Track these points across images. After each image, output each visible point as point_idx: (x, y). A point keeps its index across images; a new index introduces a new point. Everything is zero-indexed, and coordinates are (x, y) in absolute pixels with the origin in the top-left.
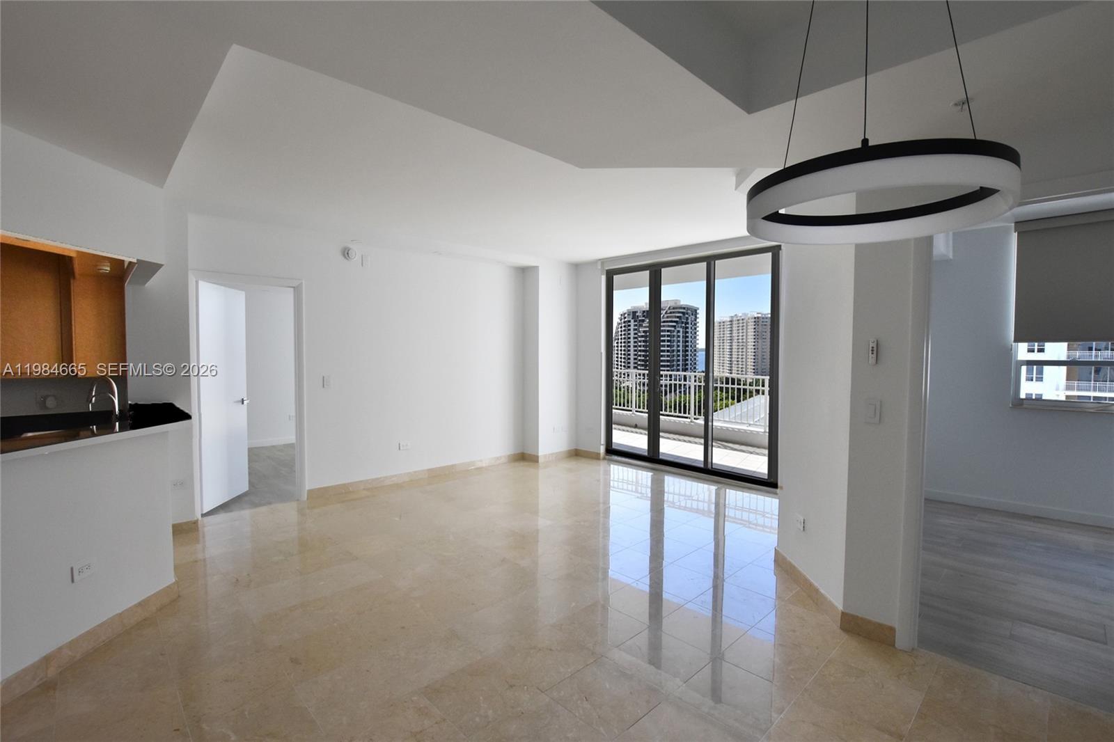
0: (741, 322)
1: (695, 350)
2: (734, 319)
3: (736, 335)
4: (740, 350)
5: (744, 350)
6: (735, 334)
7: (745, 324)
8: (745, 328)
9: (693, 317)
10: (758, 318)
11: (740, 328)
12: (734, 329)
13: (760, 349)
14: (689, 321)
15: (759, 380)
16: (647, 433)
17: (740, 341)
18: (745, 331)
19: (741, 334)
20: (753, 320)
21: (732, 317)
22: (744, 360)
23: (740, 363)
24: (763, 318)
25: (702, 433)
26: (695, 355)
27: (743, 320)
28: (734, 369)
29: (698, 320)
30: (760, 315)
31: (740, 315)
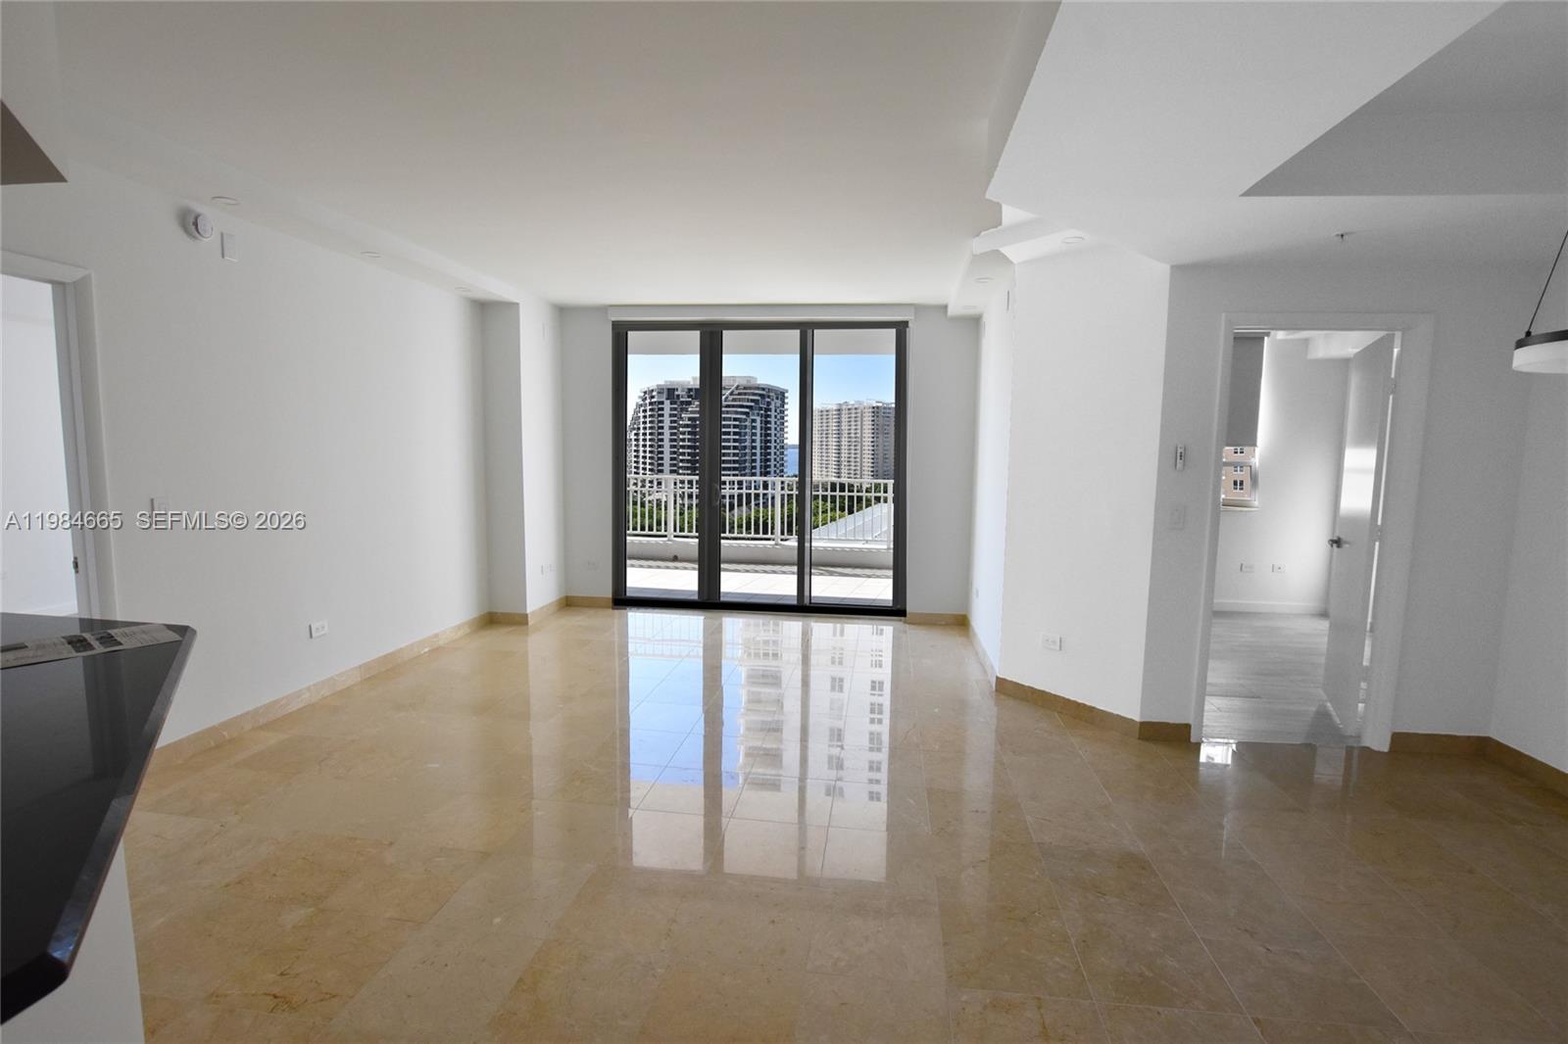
0: (853, 411)
1: (783, 447)
2: (844, 407)
3: (847, 428)
4: (853, 447)
5: (859, 447)
6: (845, 426)
7: (859, 415)
8: (859, 419)
9: (779, 402)
10: (878, 407)
11: (853, 419)
12: (843, 420)
13: (881, 447)
14: (772, 407)
15: (880, 484)
16: (697, 566)
17: (853, 435)
18: (859, 423)
19: (853, 427)
20: (871, 410)
21: (840, 404)
22: (858, 460)
23: (853, 464)
24: (885, 408)
25: (795, 557)
26: (782, 453)
27: (856, 409)
28: (844, 471)
29: (786, 406)
30: (880, 405)
31: (852, 402)
